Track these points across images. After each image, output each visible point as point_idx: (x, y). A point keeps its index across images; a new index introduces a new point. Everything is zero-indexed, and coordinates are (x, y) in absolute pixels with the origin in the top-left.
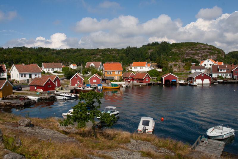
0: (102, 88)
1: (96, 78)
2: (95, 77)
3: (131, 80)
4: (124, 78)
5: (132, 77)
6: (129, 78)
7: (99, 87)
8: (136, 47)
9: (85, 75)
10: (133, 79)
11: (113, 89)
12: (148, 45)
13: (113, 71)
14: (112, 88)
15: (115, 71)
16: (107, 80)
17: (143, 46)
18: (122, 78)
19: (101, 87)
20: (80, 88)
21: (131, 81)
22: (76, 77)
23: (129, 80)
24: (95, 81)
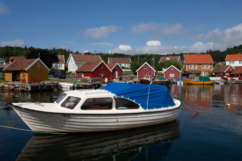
0: (184, 84)
1: (174, 71)
2: (172, 69)
3: (228, 76)
4: (215, 73)
5: (230, 72)
6: (224, 74)
7: (178, 83)
8: (218, 50)
9: (158, 72)
10: (231, 76)
11: (203, 84)
12: (235, 47)
13: (198, 64)
14: (202, 82)
15: (201, 64)
16: (191, 73)
17: (228, 49)
18: (212, 73)
19: (182, 83)
20: (147, 79)
21: (229, 78)
22: (145, 67)
23: (225, 77)
24: (172, 75)
